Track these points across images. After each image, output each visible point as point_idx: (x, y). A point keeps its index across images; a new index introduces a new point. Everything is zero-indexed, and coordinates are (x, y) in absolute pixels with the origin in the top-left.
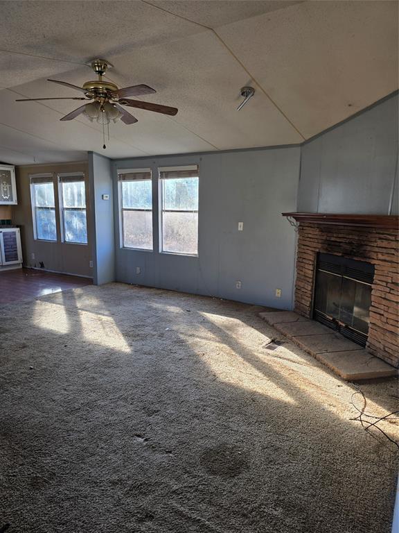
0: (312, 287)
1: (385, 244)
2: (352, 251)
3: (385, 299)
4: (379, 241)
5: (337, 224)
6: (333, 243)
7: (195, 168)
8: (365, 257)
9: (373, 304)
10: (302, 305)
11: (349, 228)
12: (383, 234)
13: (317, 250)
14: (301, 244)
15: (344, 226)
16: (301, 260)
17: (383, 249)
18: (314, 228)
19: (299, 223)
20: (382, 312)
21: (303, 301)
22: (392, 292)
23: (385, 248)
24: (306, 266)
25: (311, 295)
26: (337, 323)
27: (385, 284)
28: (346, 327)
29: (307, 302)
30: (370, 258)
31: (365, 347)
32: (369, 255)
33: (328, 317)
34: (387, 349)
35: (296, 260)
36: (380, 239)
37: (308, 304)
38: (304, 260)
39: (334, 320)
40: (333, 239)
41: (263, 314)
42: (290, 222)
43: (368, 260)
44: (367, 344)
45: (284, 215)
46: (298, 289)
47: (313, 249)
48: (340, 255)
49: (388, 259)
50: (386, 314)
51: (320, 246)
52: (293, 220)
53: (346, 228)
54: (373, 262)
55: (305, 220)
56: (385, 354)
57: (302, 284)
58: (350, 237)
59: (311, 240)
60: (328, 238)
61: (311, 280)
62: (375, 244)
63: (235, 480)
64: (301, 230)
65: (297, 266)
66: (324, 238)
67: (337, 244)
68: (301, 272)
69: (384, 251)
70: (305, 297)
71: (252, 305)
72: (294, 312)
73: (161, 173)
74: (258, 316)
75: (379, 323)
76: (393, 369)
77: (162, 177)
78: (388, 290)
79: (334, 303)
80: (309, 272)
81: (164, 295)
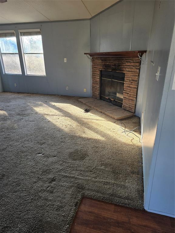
0: (99, 86)
1: (129, 64)
2: (115, 68)
3: (129, 87)
4: (126, 63)
5: (109, 57)
6: (107, 66)
7: (39, 30)
8: (121, 71)
9: (124, 90)
10: (95, 94)
11: (114, 58)
12: (128, 60)
13: (101, 69)
14: (94, 67)
15: (112, 57)
16: (94, 74)
17: (128, 66)
18: (99, 59)
19: (91, 57)
20: (128, 92)
21: (96, 93)
22: (132, 84)
23: (129, 66)
24: (96, 77)
25: (99, 89)
26: (110, 99)
27: (129, 81)
28: (114, 100)
29: (97, 93)
30: (123, 71)
31: (122, 107)
32: (122, 69)
33: (106, 97)
34: (130, 107)
35: (92, 75)
36: (127, 62)
37: (98, 93)
38: (95, 75)
39: (109, 98)
40: (107, 64)
41: (80, 100)
42: (88, 57)
43: (122, 72)
44: (123, 106)
45: (85, 54)
46: (93, 87)
47: (99, 69)
48: (111, 70)
49: (130, 70)
50: (130, 93)
51: (102, 67)
52: (89, 56)
53: (113, 58)
54: (124, 72)
55: (94, 56)
56: (130, 108)
57: (95, 85)
58: (115, 62)
59: (98, 65)
60: (105, 64)
61: (99, 83)
62: (125, 65)
63: (84, 161)
64: (93, 60)
65: (92, 77)
66: (103, 64)
67: (109, 66)
68: (94, 80)
69: (129, 67)
70: (97, 91)
71: (74, 97)
72: (92, 97)
73: (20, 33)
74: (78, 101)
75: (127, 97)
76: (133, 114)
77: (21, 35)
78: (130, 83)
79: (108, 92)
80: (98, 79)
81: (32, 96)
